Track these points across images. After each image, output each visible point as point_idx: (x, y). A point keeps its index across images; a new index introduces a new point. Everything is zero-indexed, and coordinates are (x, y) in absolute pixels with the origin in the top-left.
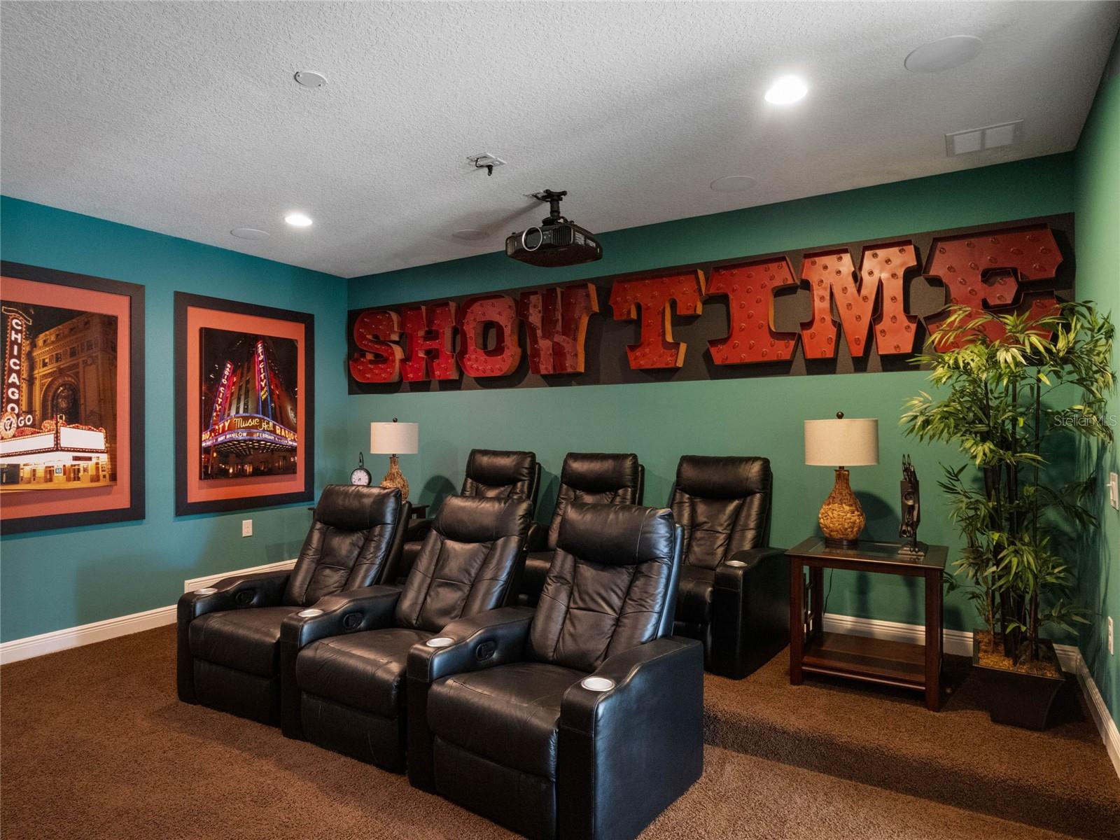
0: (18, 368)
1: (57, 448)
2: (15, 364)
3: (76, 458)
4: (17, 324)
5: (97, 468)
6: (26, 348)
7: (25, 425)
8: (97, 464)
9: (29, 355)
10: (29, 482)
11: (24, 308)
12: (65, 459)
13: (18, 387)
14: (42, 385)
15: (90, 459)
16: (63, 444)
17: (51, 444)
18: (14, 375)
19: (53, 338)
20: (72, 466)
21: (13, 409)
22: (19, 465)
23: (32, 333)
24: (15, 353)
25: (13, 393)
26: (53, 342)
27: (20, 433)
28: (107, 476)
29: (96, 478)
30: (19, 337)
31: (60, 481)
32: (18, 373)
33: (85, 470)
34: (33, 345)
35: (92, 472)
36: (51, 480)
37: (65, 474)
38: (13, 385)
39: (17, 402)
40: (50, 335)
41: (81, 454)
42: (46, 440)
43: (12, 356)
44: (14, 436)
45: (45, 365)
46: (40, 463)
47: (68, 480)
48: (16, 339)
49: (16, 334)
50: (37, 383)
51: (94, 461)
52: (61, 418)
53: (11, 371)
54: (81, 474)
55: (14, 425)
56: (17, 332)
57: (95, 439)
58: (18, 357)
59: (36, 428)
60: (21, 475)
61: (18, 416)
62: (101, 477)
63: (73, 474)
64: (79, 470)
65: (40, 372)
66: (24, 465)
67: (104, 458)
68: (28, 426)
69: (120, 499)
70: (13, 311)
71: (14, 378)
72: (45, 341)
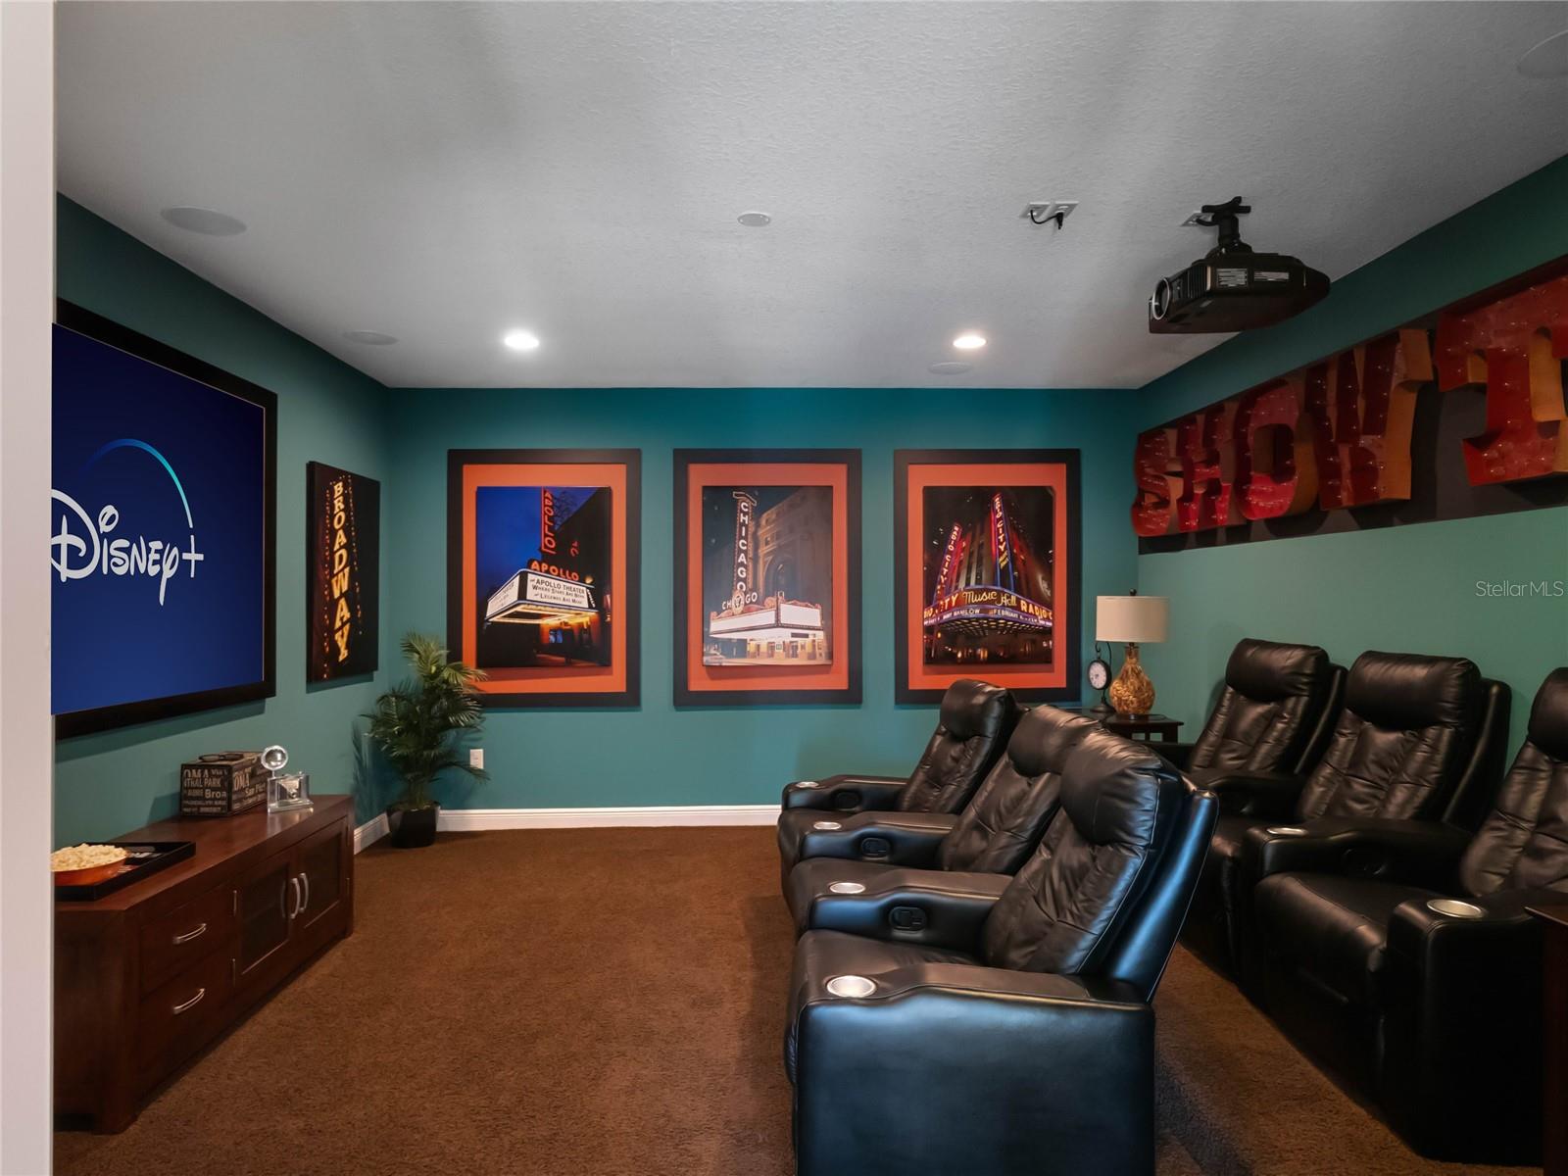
0: (745, 548)
1: (778, 625)
2: (743, 545)
3: (794, 635)
4: (745, 507)
5: (814, 646)
6: (751, 529)
7: (751, 602)
8: (814, 641)
9: (755, 533)
10: (754, 656)
11: (749, 490)
12: (783, 636)
13: (746, 567)
14: (765, 563)
15: (807, 636)
16: (783, 621)
17: (773, 621)
18: (743, 555)
19: (774, 517)
20: (791, 642)
21: (741, 587)
22: (746, 640)
23: (757, 513)
24: (744, 534)
25: (742, 572)
26: (774, 521)
27: (747, 610)
28: (823, 655)
29: (812, 656)
30: (746, 518)
31: (780, 659)
32: (745, 552)
33: (803, 647)
34: (758, 525)
35: (808, 649)
36: (772, 655)
37: (784, 650)
38: (742, 565)
39: (744, 580)
40: (770, 514)
41: (800, 632)
42: (768, 617)
43: (741, 538)
44: (742, 613)
45: (767, 543)
46: (763, 638)
47: (788, 656)
48: (744, 521)
49: (744, 516)
50: (761, 562)
51: (811, 638)
52: (781, 595)
53: (741, 551)
54: (799, 651)
55: (742, 602)
56: (745, 514)
57: (812, 616)
58: (746, 538)
59: (760, 604)
60: (748, 649)
61: (745, 593)
62: (818, 655)
63: (791, 649)
64: (797, 647)
65: (763, 550)
66: (751, 640)
67: (820, 635)
68: (755, 603)
69: (839, 681)
70: (741, 495)
71: (742, 558)
72: (767, 521)
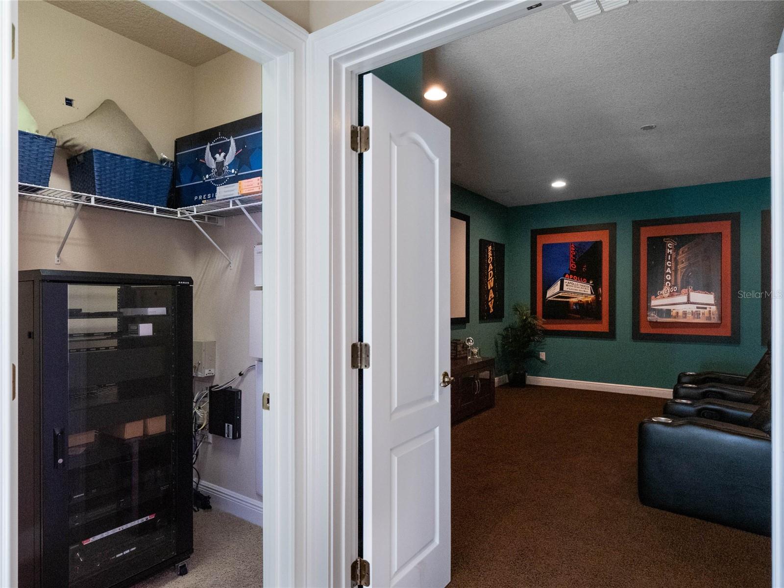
0: (670, 265)
1: (689, 302)
2: (669, 264)
3: (698, 308)
4: (670, 246)
5: (710, 313)
6: (674, 256)
7: (673, 291)
8: (710, 311)
9: (675, 258)
10: (675, 317)
11: (673, 238)
12: (693, 308)
13: (671, 274)
14: (681, 272)
15: (706, 308)
16: (691, 300)
17: (686, 300)
18: (669, 269)
19: (686, 250)
20: (696, 311)
21: (668, 284)
22: (671, 310)
23: (676, 249)
24: (669, 259)
25: (668, 277)
26: (686, 252)
27: (671, 295)
28: (716, 318)
29: (709, 318)
30: (671, 251)
31: (690, 319)
32: (670, 267)
33: (703, 314)
34: (677, 254)
35: (707, 315)
36: (685, 317)
37: (692, 315)
38: (668, 273)
39: (670, 281)
40: (684, 248)
41: (703, 306)
42: (684, 299)
43: (668, 260)
44: (669, 296)
45: (683, 263)
46: (681, 309)
47: (694, 318)
48: (670, 252)
49: (670, 250)
50: (679, 272)
51: (708, 309)
52: (691, 288)
53: (668, 267)
54: (701, 315)
55: (669, 291)
56: (670, 249)
57: (709, 298)
58: (671, 261)
59: (679, 293)
60: (672, 314)
61: (670, 287)
62: (712, 318)
63: (696, 314)
64: (700, 314)
65: (680, 266)
66: (673, 310)
67: (714, 308)
68: (676, 292)
69: (725, 332)
70: (668, 240)
71: (669, 270)
72: (683, 252)
